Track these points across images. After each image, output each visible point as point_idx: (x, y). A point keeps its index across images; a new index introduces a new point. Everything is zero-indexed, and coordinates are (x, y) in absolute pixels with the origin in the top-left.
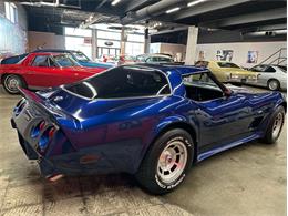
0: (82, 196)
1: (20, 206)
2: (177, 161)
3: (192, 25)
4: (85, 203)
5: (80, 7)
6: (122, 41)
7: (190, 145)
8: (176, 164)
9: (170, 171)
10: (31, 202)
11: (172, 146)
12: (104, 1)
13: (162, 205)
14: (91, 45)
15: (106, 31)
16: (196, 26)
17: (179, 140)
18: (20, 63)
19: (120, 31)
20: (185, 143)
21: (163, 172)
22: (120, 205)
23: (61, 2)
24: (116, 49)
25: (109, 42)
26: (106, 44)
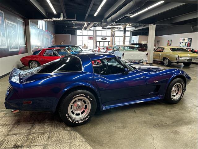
1: (3, 125)
2: (86, 108)
3: (151, 23)
4: (32, 127)
5: (75, 19)
6: (111, 36)
7: (91, 100)
8: (85, 110)
9: (80, 114)
10: (9, 124)
11: (81, 100)
12: (87, 15)
13: (70, 131)
14: (92, 40)
15: (102, 31)
16: (154, 24)
17: (83, 96)
18: (38, 54)
19: (110, 30)
20: (88, 98)
21: (75, 114)
22: (48, 129)
23: (64, 17)
24: (109, 42)
25: (104, 38)
26: (102, 39)
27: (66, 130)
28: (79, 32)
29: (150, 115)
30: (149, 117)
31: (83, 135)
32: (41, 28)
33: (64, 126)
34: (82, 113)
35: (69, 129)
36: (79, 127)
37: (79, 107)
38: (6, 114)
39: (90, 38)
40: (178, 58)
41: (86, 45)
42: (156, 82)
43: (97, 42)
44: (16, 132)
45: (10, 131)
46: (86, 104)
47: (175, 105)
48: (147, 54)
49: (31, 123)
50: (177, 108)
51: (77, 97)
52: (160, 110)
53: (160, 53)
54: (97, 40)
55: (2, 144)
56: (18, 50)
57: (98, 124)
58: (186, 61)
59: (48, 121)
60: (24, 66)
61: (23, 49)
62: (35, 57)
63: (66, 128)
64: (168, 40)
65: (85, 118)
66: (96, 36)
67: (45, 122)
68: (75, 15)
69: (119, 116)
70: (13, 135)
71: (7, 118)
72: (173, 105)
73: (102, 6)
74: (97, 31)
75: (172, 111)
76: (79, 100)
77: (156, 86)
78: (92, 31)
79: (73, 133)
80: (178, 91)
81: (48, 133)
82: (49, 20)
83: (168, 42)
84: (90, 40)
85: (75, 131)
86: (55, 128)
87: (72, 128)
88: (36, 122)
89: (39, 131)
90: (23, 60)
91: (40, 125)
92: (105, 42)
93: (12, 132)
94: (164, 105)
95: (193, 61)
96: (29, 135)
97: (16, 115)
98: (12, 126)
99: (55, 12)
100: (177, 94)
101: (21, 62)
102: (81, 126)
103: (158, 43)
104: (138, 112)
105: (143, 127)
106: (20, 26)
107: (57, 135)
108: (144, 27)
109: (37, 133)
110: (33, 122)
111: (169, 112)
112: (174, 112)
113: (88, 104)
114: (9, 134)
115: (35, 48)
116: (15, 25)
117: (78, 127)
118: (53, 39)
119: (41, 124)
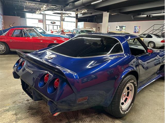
2: (128, 95)
3: (105, 11)
6: (62, 21)
7: (136, 85)
9: (124, 102)
14: (42, 23)
16: (108, 12)
17: (132, 82)
18: (4, 34)
19: (60, 15)
20: (134, 84)
24: (57, 26)
25: (53, 22)
26: (51, 23)
28: (28, 15)
35: (118, 122)
39: (40, 21)
46: (128, 91)
54: (47, 24)
65: (130, 107)
66: (46, 20)
74: (46, 16)
84: (40, 23)
92: (54, 26)
108: (91, 15)
113: (131, 90)
118: (2, 20)
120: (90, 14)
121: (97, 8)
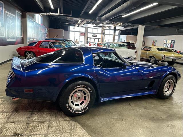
0: (32, 112)
1: (2, 112)
2: (85, 99)
3: (140, 24)
4: (31, 115)
5: (71, 15)
6: (102, 34)
7: (91, 91)
8: (84, 101)
9: (80, 104)
10: (7, 111)
11: (81, 91)
12: (83, 12)
13: (69, 121)
14: (84, 36)
15: (93, 28)
16: (143, 25)
17: (83, 87)
18: (34, 45)
19: (101, 28)
20: (88, 90)
21: (74, 104)
22: (48, 118)
23: (60, 13)
24: (99, 39)
25: (95, 35)
26: (93, 36)
27: (65, 120)
28: (71, 28)
29: (145, 108)
30: (144, 110)
31: (83, 125)
32: (37, 21)
33: (63, 116)
34: (81, 104)
35: (68, 118)
36: (78, 118)
37: (79, 98)
38: (4, 101)
39: (82, 34)
40: (164, 57)
41: (77, 40)
42: (152, 77)
43: (88, 39)
44: (15, 120)
45: (9, 118)
46: (85, 95)
47: (166, 100)
48: (136, 52)
49: (30, 112)
50: (169, 103)
51: (78, 87)
52: (153, 104)
53: (148, 52)
54: (88, 37)
55: (1, 132)
56: (15, 40)
57: (96, 115)
58: (171, 60)
59: (46, 110)
60: (20, 55)
61: (19, 40)
62: (31, 48)
63: (65, 118)
64: (153, 41)
65: (84, 109)
66: (88, 33)
67: (44, 111)
68: (71, 11)
69: (115, 108)
70: (12, 123)
71: (6, 106)
72: (164, 100)
73: (98, 4)
74: (89, 29)
75: (165, 106)
76: (79, 91)
77: (150, 81)
78: (84, 28)
79: (73, 123)
80: (170, 87)
81: (48, 123)
82: (46, 14)
83: (153, 42)
84: (81, 36)
85: (74, 121)
86: (54, 117)
87: (71, 118)
88: (35, 111)
89: (39, 119)
90: (19, 50)
91: (38, 113)
92: (95, 39)
93: (11, 120)
94: (156, 99)
95: (177, 61)
96: (29, 123)
97: (13, 103)
98: (10, 113)
99: (52, 7)
100: (168, 90)
101: (17, 52)
102: (80, 117)
103: (144, 43)
104: (133, 105)
105: (140, 120)
106: (18, 17)
107: (57, 124)
109: (36, 121)
110: (31, 111)
111: (162, 107)
112: (167, 107)
113: (87, 95)
114: (8, 121)
115: (30, 40)
116: (14, 17)
117: (76, 117)
118: (47, 33)
119: (40, 113)
120: (132, 27)
121: (129, 21)
